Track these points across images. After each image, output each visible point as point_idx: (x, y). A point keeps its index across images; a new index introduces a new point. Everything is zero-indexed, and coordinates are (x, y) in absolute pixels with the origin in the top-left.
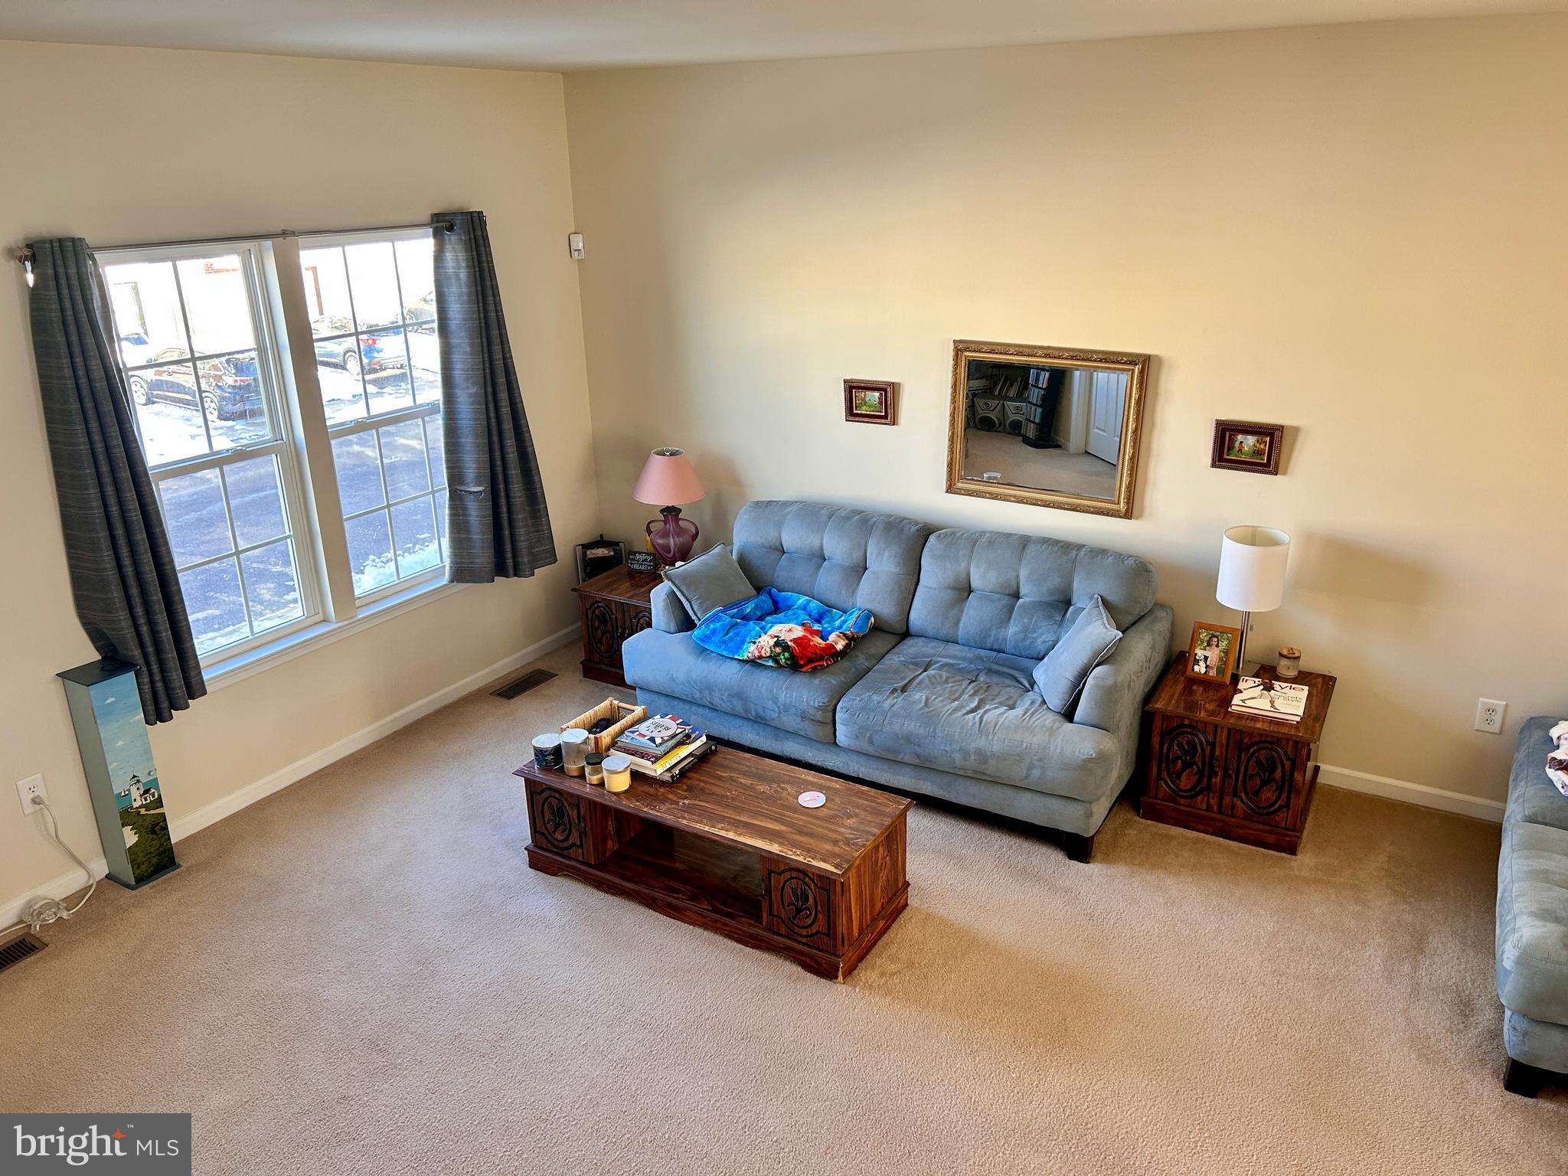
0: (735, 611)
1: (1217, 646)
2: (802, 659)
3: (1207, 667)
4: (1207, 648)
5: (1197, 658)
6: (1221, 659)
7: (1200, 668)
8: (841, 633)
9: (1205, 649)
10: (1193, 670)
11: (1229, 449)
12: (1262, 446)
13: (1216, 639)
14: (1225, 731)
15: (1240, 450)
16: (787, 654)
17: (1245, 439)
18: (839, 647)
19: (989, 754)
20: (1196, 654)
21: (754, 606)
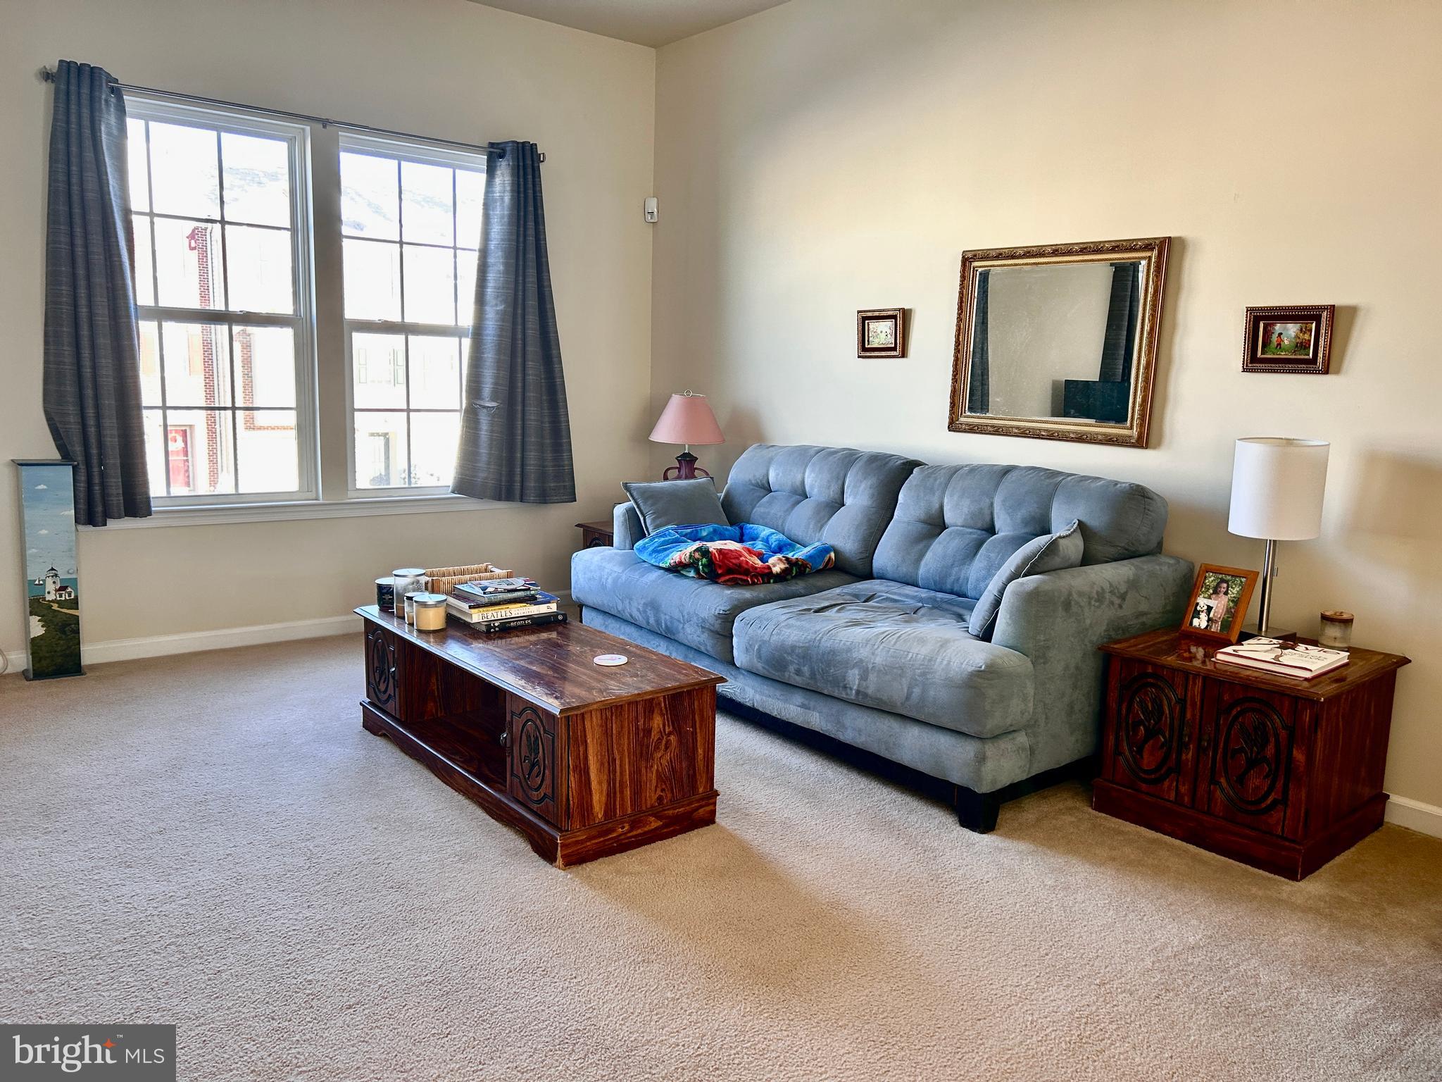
0: (689, 530)
1: (1226, 593)
2: (720, 567)
3: (1209, 620)
4: (1214, 596)
5: (1199, 608)
6: (1228, 610)
7: (1201, 622)
8: (783, 557)
9: (1209, 598)
10: (1191, 623)
11: (1264, 346)
12: (1306, 337)
13: (1225, 585)
14: (1199, 683)
15: (1279, 345)
16: (704, 560)
17: (1285, 329)
18: (776, 570)
20: (1197, 604)
21: (711, 530)
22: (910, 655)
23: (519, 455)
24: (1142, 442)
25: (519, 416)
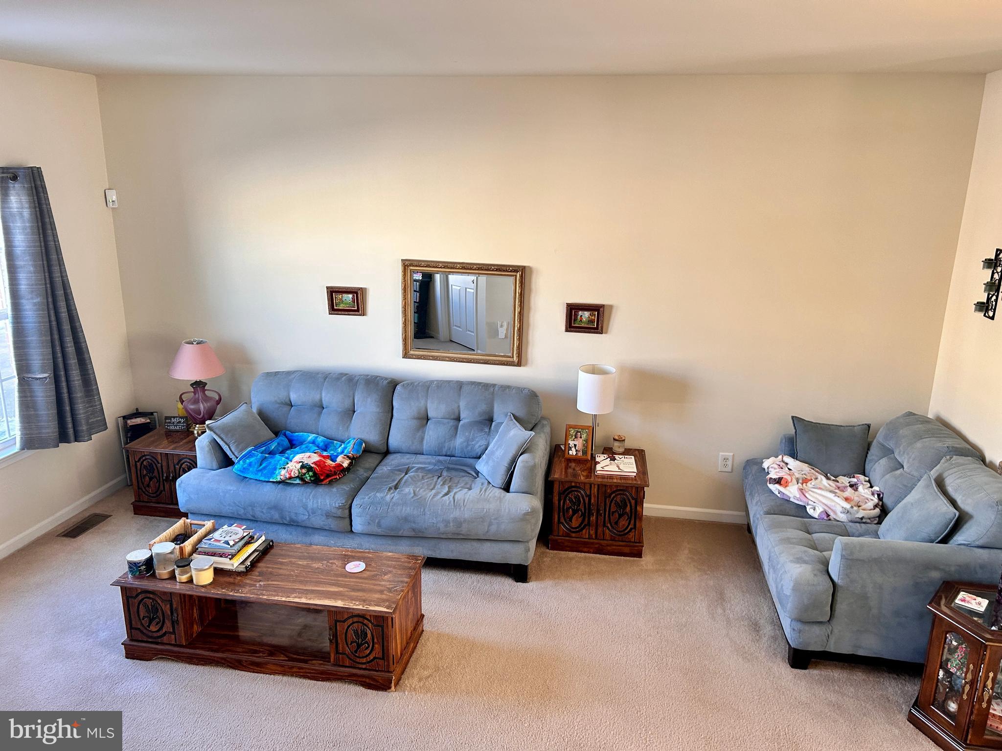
0: (264, 448)
1: (581, 437)
2: (322, 475)
3: (576, 451)
4: (575, 439)
5: (570, 446)
6: (584, 445)
7: (573, 452)
8: (345, 455)
9: (574, 440)
10: (569, 453)
11: (574, 321)
12: (593, 318)
13: (579, 434)
14: (596, 486)
15: (581, 320)
16: (311, 473)
17: (584, 314)
18: (345, 465)
19: (462, 520)
20: (569, 444)
21: (276, 444)
22: (485, 510)
23: (68, 408)
24: (519, 364)
25: (63, 379)
